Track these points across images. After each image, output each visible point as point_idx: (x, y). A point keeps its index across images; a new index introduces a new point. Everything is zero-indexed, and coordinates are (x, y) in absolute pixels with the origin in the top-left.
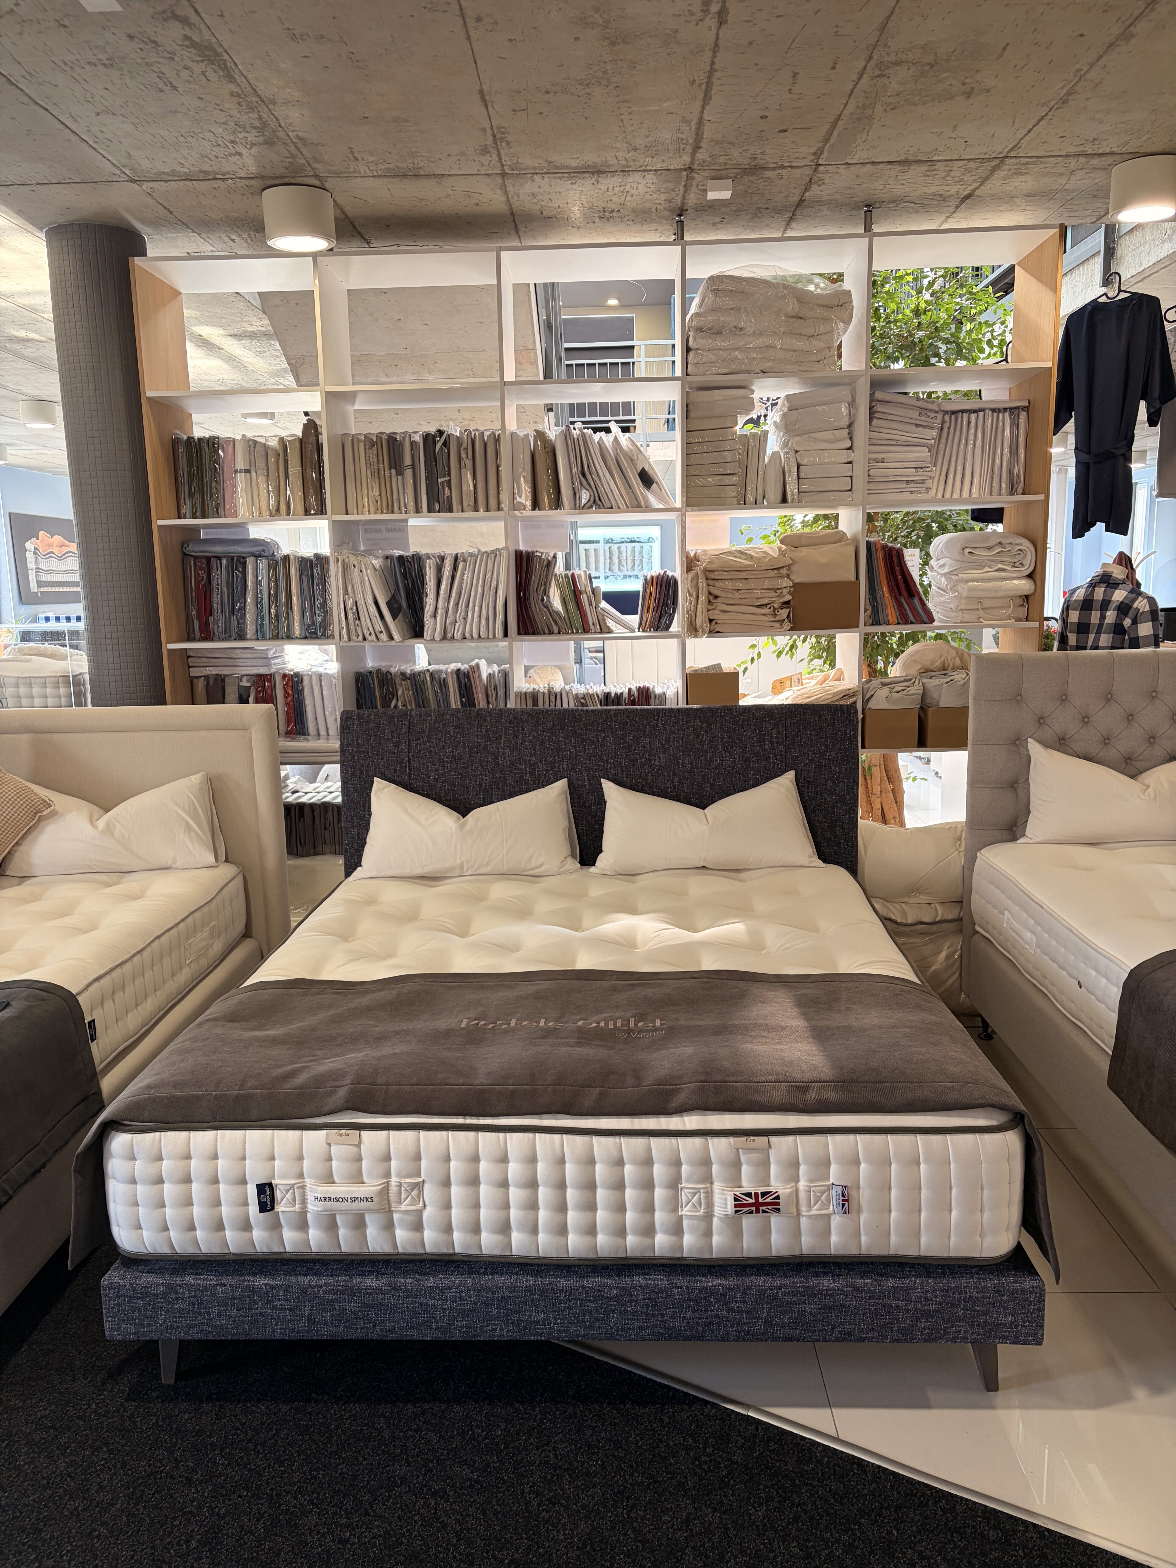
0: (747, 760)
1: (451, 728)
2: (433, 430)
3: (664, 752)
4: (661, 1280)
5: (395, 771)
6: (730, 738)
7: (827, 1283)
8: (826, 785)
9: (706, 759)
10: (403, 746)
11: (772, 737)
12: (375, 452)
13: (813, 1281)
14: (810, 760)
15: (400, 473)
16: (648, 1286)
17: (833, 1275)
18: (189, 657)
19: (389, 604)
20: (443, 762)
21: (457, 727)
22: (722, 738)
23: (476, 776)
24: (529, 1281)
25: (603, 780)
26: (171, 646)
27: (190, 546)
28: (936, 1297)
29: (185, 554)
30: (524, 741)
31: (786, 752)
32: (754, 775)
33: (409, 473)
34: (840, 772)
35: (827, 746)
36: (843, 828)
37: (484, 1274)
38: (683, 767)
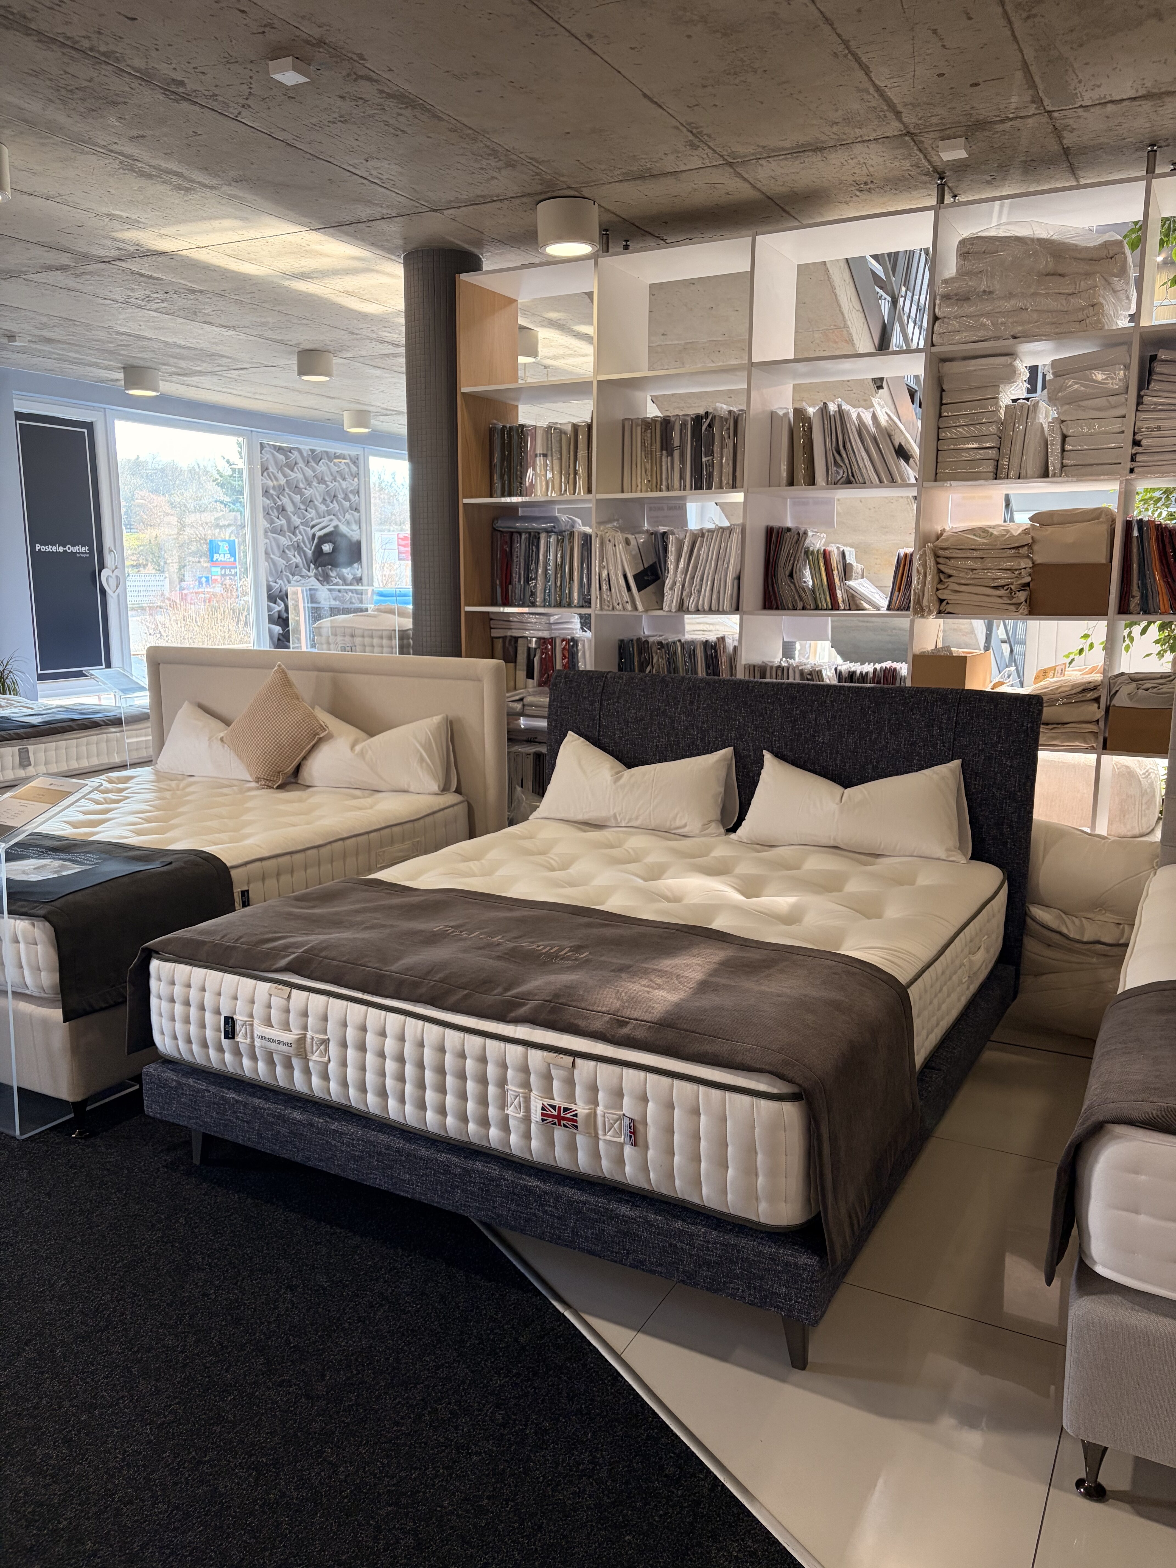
0: (913, 744)
1: (638, 692)
2: (702, 412)
3: (829, 730)
4: (495, 1170)
5: (588, 726)
6: (897, 720)
7: (624, 1210)
8: (995, 779)
9: (870, 739)
10: (597, 705)
11: (941, 723)
12: (649, 435)
13: (613, 1205)
14: (979, 750)
15: (670, 454)
16: (483, 1172)
17: (633, 1205)
18: (491, 619)
19: (636, 577)
20: (628, 722)
21: (643, 690)
22: (889, 720)
23: (654, 738)
24: (399, 1143)
25: (765, 752)
26: (468, 609)
27: (499, 522)
28: (716, 1249)
29: (494, 529)
30: (698, 708)
31: (955, 739)
32: (919, 760)
33: (676, 453)
34: (1011, 766)
35: (999, 737)
36: (1011, 827)
37: (373, 1130)
38: (846, 745)
